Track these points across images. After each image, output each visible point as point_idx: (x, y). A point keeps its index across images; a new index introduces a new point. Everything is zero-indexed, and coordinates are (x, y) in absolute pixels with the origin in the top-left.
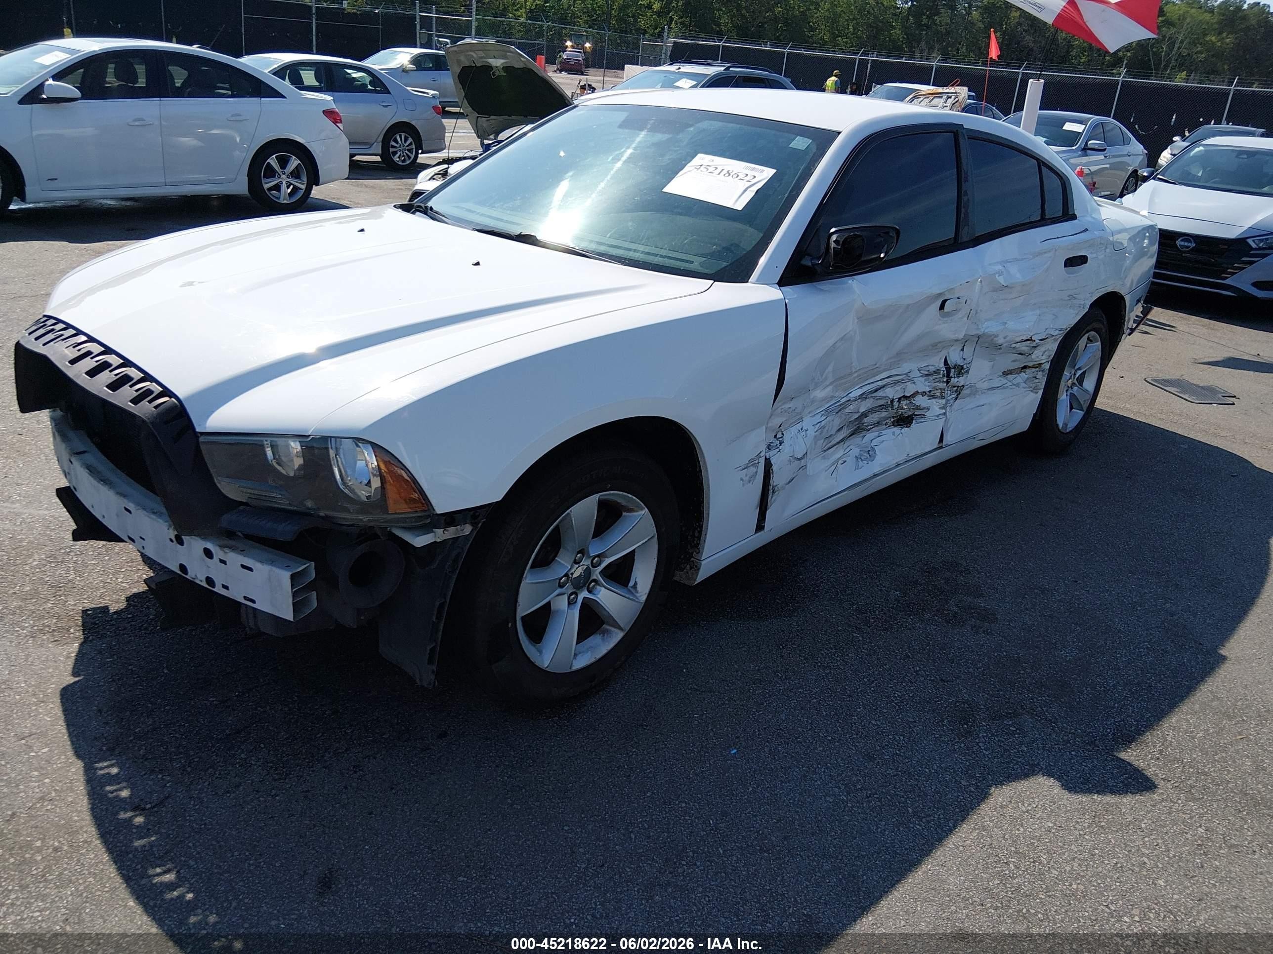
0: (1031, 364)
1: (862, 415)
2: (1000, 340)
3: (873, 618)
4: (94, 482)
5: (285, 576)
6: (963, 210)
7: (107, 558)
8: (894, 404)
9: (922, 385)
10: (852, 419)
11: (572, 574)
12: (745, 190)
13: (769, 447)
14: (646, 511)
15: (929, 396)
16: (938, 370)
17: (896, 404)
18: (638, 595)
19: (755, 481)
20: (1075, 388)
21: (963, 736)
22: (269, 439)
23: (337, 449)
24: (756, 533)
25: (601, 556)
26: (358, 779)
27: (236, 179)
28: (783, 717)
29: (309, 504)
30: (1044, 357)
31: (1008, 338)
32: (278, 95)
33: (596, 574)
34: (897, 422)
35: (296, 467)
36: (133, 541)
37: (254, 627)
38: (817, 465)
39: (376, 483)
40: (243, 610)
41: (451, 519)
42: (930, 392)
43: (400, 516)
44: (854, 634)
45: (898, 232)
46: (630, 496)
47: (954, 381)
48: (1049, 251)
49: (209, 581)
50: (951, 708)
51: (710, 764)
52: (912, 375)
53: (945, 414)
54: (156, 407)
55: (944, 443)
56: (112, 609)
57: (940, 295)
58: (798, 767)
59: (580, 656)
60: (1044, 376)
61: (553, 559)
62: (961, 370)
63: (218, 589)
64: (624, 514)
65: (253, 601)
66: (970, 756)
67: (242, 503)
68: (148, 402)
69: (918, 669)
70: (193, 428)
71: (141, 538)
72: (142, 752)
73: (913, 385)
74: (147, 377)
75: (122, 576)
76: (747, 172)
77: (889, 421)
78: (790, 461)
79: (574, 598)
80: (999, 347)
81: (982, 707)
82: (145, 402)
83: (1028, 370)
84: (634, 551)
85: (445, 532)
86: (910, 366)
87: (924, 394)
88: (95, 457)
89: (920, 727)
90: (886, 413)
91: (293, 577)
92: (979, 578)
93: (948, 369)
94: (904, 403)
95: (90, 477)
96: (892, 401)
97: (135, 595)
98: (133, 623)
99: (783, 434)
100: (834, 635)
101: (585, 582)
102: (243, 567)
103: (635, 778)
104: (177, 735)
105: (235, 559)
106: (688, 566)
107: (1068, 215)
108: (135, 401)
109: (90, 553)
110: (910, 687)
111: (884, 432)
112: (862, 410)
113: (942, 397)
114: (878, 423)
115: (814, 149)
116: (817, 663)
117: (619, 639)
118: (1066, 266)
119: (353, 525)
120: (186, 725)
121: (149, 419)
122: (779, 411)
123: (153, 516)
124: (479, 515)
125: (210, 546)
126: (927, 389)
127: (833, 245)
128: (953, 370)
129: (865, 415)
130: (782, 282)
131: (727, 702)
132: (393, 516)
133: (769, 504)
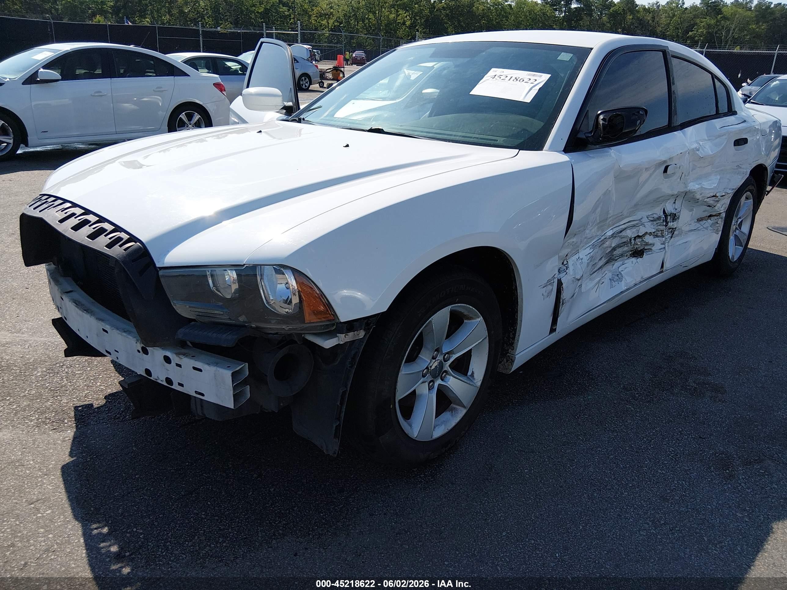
0: (714, 214)
1: (612, 249)
2: (698, 196)
3: (637, 394)
4: (80, 312)
5: (227, 374)
6: (673, 104)
7: (89, 369)
8: (632, 241)
9: (650, 228)
10: (607, 252)
11: (431, 367)
12: (531, 89)
13: (559, 271)
14: (481, 319)
15: (653, 235)
16: (660, 217)
17: (633, 241)
18: (475, 381)
19: (551, 296)
20: (737, 231)
21: (728, 479)
22: (210, 269)
23: (262, 275)
24: (550, 334)
25: (450, 353)
26: (283, 527)
27: (160, 129)
28: (591, 469)
29: (242, 319)
30: (722, 209)
31: (703, 195)
32: (186, 75)
33: (447, 367)
34: (633, 254)
35: (233, 291)
36: (109, 353)
37: (201, 415)
38: (588, 285)
39: (295, 300)
40: (193, 402)
41: (351, 326)
42: (654, 233)
43: (313, 325)
44: (627, 406)
45: (646, 111)
46: (471, 307)
47: (670, 224)
48: (725, 135)
49: (169, 381)
50: (713, 458)
51: (545, 508)
52: (643, 221)
53: (664, 248)
54: (125, 250)
55: (664, 268)
56: (95, 406)
57: (665, 162)
58: (613, 509)
59: (437, 428)
60: (722, 221)
61: (417, 356)
62: (675, 217)
63: (175, 387)
64: (465, 321)
65: (203, 395)
66: (738, 493)
67: (191, 320)
68: (119, 246)
69: (681, 430)
70: (155, 264)
71: (116, 351)
72: (120, 511)
73: (644, 227)
74: (118, 229)
75: (100, 381)
76: (530, 77)
77: (628, 254)
78: (573, 281)
79: (432, 385)
80: (697, 201)
81: (735, 456)
82: (117, 246)
83: (712, 218)
84: (471, 350)
85: (346, 336)
86: (643, 214)
87: (650, 234)
88: (80, 295)
89: (696, 474)
90: (627, 248)
91: (233, 375)
92: (704, 362)
93: (666, 216)
94: (638, 240)
95: (77, 309)
96: (630, 240)
97: (110, 395)
98: (109, 414)
99: (567, 262)
100: (613, 407)
101: (439, 373)
102: (195, 368)
103: (491, 521)
104: (146, 497)
105: (188, 363)
106: (505, 360)
107: (731, 112)
108: (110, 246)
109: (77, 366)
110: (679, 443)
111: (626, 261)
112: (613, 245)
113: (663, 236)
114: (622, 255)
115: (576, 60)
116: (606, 428)
117: (463, 414)
118: (735, 145)
119: (277, 333)
120: (152, 489)
121: (120, 258)
122: (566, 244)
123: (124, 334)
124: (371, 323)
125: (169, 354)
126: (654, 231)
127: (601, 122)
128: (669, 217)
129: (614, 249)
130: (566, 150)
131: (547, 460)
132: (308, 325)
133: (560, 313)
